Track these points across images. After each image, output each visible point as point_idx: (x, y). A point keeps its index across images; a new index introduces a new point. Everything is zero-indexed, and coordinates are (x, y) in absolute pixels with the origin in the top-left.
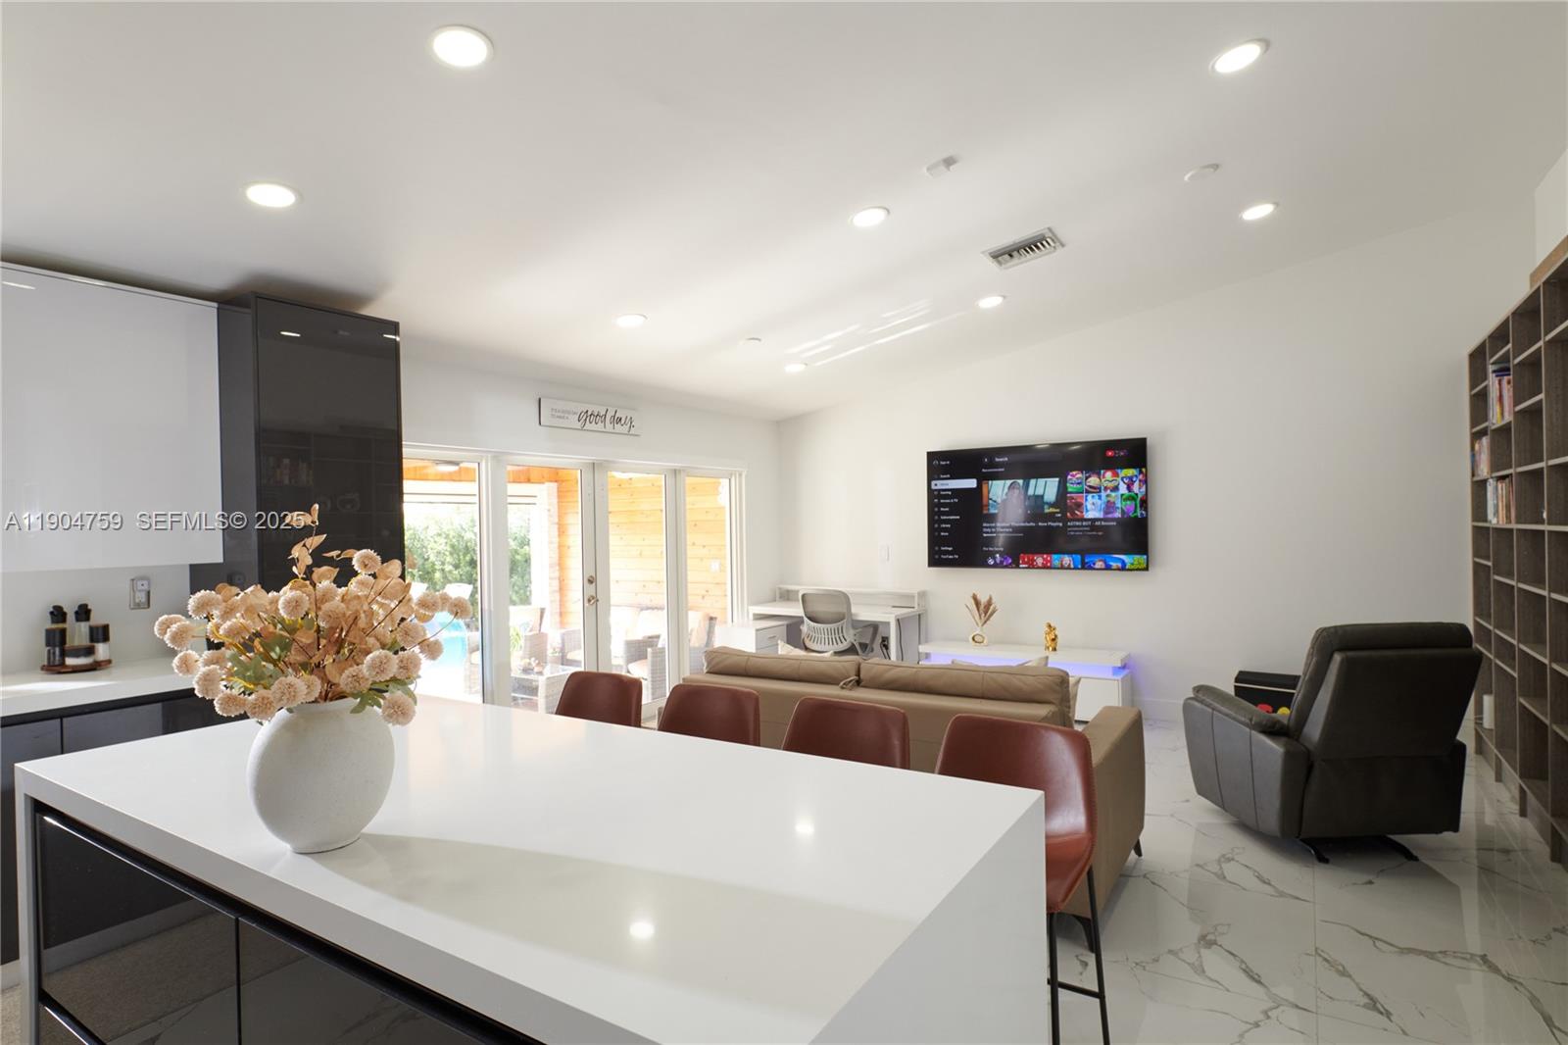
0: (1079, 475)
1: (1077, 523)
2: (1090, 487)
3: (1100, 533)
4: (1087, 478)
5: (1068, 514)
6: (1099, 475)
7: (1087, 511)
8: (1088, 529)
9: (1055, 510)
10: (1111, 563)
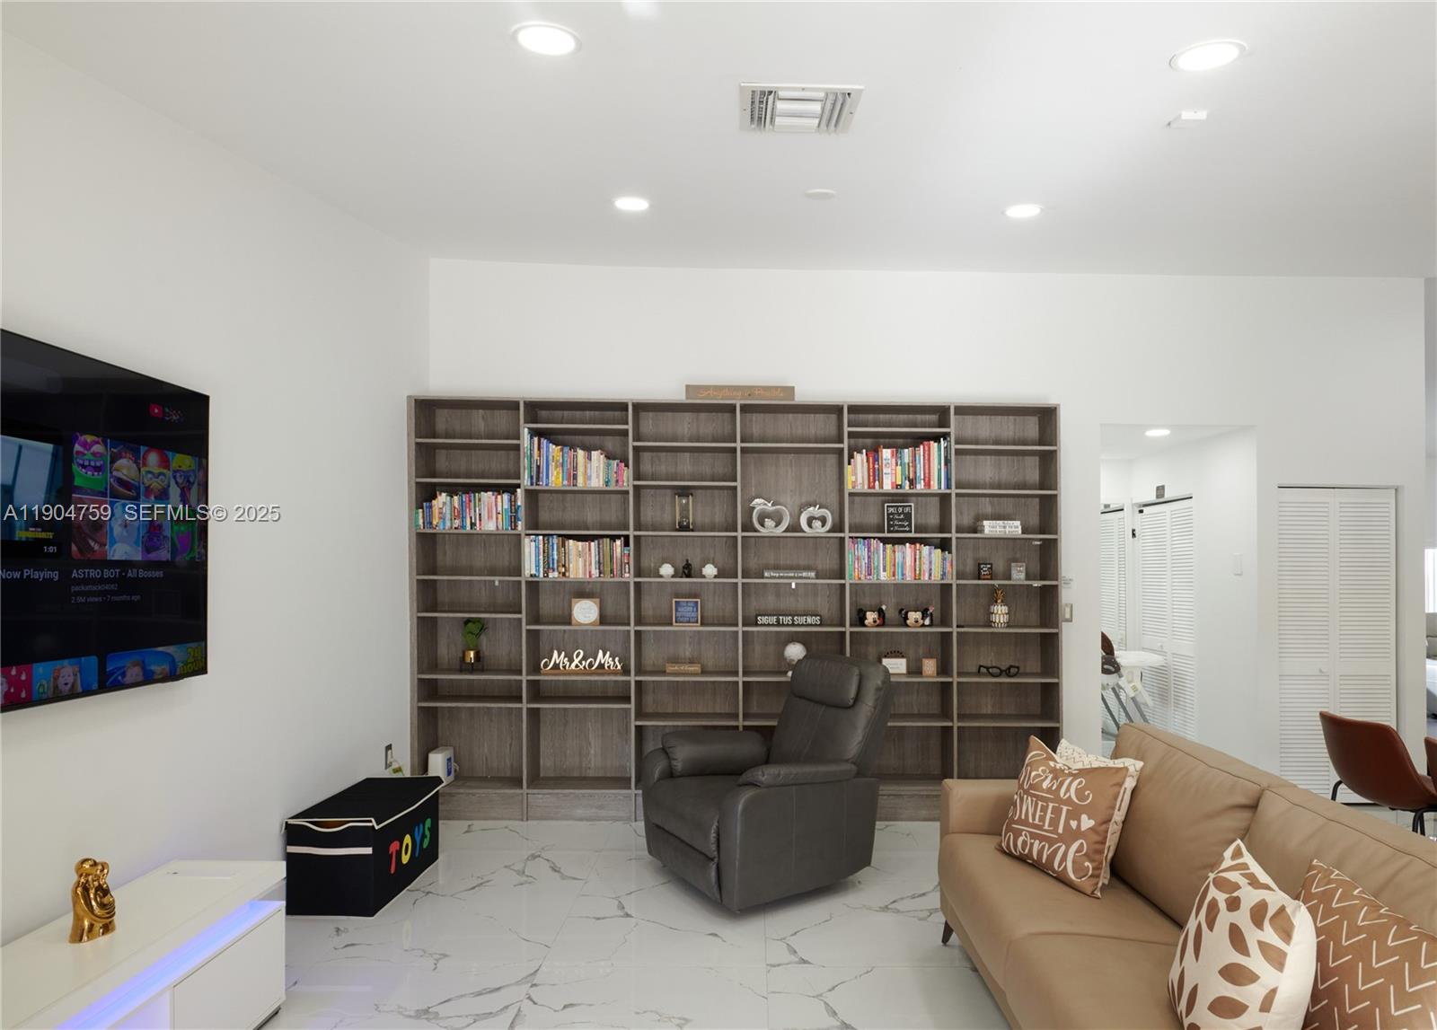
0: (98, 448)
1: (93, 573)
2: (119, 481)
3: (136, 598)
4: (113, 461)
5: (74, 548)
6: (136, 454)
7: (113, 542)
8: (113, 587)
9: (43, 535)
10: (153, 668)
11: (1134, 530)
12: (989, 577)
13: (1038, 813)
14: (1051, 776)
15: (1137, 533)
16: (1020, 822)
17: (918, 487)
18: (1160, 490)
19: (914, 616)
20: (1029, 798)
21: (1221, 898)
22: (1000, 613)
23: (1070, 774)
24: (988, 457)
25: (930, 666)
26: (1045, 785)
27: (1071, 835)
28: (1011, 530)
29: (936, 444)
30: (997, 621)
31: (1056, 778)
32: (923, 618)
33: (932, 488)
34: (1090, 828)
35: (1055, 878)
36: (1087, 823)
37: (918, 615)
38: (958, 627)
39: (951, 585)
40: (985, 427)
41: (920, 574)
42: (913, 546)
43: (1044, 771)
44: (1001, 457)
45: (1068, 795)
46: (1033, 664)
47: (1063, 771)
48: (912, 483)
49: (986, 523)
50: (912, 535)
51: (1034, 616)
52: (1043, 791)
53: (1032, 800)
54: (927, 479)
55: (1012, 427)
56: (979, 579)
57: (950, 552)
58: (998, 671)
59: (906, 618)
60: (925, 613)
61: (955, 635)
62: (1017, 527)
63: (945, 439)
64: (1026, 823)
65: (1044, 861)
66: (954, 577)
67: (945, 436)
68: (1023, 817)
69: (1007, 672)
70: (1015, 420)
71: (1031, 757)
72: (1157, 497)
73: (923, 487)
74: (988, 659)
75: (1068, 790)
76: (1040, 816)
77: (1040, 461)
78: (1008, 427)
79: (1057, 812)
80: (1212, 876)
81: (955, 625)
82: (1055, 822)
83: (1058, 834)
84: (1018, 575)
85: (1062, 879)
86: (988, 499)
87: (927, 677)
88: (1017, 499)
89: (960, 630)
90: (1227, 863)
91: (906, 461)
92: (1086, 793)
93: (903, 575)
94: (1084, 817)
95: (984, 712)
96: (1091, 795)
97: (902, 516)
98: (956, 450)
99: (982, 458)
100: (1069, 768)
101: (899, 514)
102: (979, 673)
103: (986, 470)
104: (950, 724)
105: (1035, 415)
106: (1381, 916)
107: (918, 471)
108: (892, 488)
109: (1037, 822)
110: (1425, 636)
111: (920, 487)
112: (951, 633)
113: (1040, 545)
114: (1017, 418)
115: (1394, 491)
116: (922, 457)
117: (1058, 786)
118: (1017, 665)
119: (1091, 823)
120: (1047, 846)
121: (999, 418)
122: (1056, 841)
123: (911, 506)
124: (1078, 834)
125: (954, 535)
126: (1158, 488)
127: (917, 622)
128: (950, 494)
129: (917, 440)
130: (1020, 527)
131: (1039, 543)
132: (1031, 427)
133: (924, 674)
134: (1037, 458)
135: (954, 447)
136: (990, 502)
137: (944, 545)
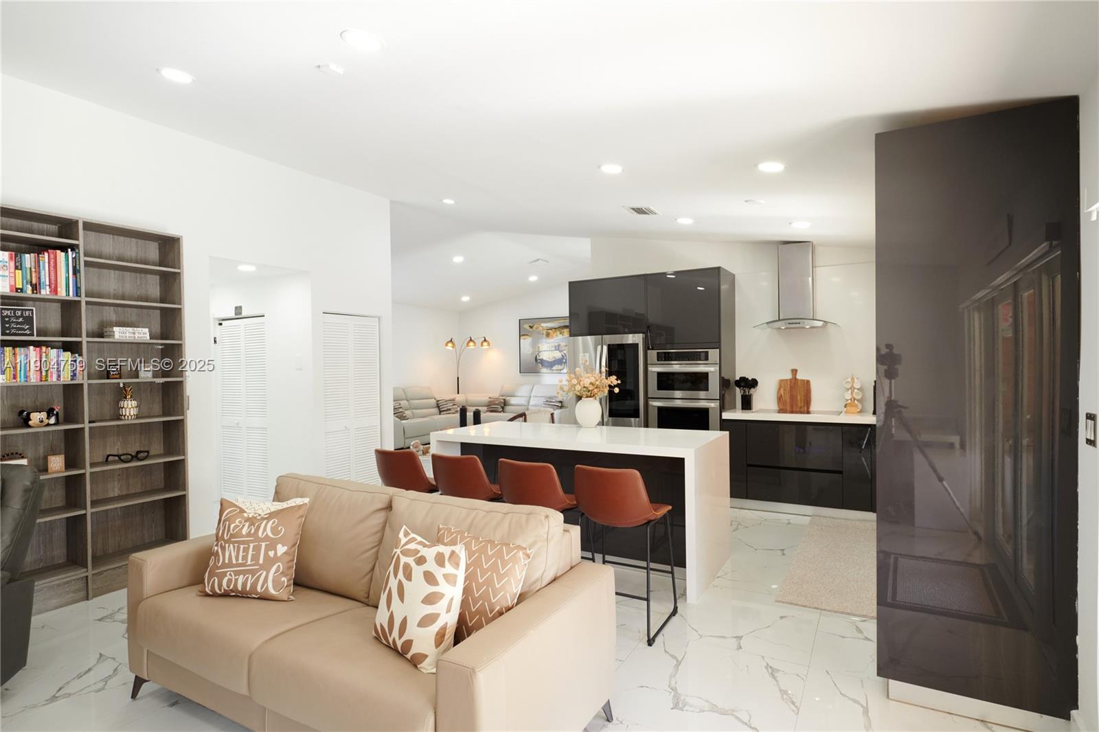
11: (215, 338)
12: (117, 376)
13: (241, 554)
14: (247, 524)
15: (217, 340)
16: (224, 566)
17: (43, 292)
18: (238, 310)
19: (36, 417)
20: (231, 545)
21: (410, 561)
22: (130, 408)
23: (263, 519)
24: (112, 271)
25: (57, 463)
26: (244, 532)
27: (270, 562)
28: (139, 335)
29: (63, 254)
30: (128, 414)
31: (252, 524)
32: (48, 418)
33: (59, 294)
34: (285, 553)
35: (258, 598)
36: (281, 549)
37: (43, 415)
38: (90, 422)
39: (82, 384)
40: (108, 244)
41: (47, 375)
42: (38, 349)
43: (240, 522)
44: (125, 273)
45: (265, 533)
46: (157, 447)
47: (256, 518)
48: (35, 288)
49: (116, 329)
50: (35, 338)
51: (157, 408)
52: (243, 536)
53: (234, 547)
54: (53, 286)
55: (134, 249)
56: (108, 378)
57: (81, 355)
58: (130, 457)
59: (28, 418)
60: (50, 412)
61: (87, 430)
62: (145, 334)
63: (73, 250)
64: (230, 565)
65: (248, 589)
66: (86, 377)
67: (74, 248)
68: (227, 561)
69: (136, 457)
70: (137, 242)
71: (227, 514)
72: (236, 314)
73: (48, 293)
74: (115, 447)
75: (265, 529)
76: (243, 556)
77: (160, 279)
78: (131, 248)
79: (257, 549)
80: (398, 551)
81: (87, 420)
82: (256, 557)
83: (260, 565)
84: (146, 374)
85: (265, 598)
86: (112, 308)
87: (53, 473)
88: (139, 310)
89: (92, 425)
90: (404, 540)
91: (28, 266)
92: (279, 529)
93: (27, 377)
94: (279, 547)
95: (111, 495)
96: (283, 529)
97: (21, 320)
98: (86, 262)
99: (105, 271)
100: (260, 515)
101: (18, 318)
102: (107, 462)
103: (111, 283)
104: (83, 512)
105: (156, 242)
106: (481, 542)
107: (42, 277)
108: (11, 291)
109: (240, 561)
110: (392, 400)
111: (45, 292)
112: (83, 429)
113: (162, 349)
114: (139, 241)
115: (377, 319)
116: (47, 265)
117: (255, 530)
118: (147, 449)
119: (285, 548)
120: (250, 576)
121: (122, 239)
122: (257, 571)
123: (32, 310)
124: (276, 559)
125: (84, 339)
126: (236, 308)
127: (42, 422)
128: (80, 302)
129: (40, 248)
130: (148, 334)
131: (160, 347)
132: (153, 251)
133: (49, 471)
134: (158, 277)
135: (83, 259)
136: (114, 310)
137: (73, 348)
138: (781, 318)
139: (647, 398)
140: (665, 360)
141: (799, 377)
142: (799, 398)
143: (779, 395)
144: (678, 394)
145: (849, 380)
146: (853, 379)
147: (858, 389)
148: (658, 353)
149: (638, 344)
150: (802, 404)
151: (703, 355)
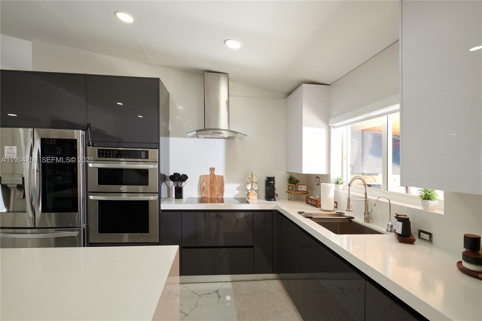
138: (205, 128)
139: (87, 193)
140: (106, 157)
141: (216, 173)
142: (216, 189)
143: (202, 187)
144: (124, 188)
145: (250, 176)
146: (252, 176)
147: (255, 183)
148: (98, 150)
149: (76, 140)
150: (219, 194)
151: (143, 154)
